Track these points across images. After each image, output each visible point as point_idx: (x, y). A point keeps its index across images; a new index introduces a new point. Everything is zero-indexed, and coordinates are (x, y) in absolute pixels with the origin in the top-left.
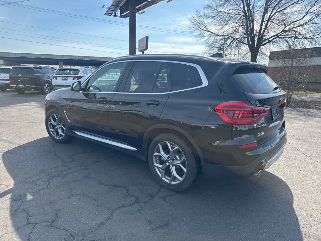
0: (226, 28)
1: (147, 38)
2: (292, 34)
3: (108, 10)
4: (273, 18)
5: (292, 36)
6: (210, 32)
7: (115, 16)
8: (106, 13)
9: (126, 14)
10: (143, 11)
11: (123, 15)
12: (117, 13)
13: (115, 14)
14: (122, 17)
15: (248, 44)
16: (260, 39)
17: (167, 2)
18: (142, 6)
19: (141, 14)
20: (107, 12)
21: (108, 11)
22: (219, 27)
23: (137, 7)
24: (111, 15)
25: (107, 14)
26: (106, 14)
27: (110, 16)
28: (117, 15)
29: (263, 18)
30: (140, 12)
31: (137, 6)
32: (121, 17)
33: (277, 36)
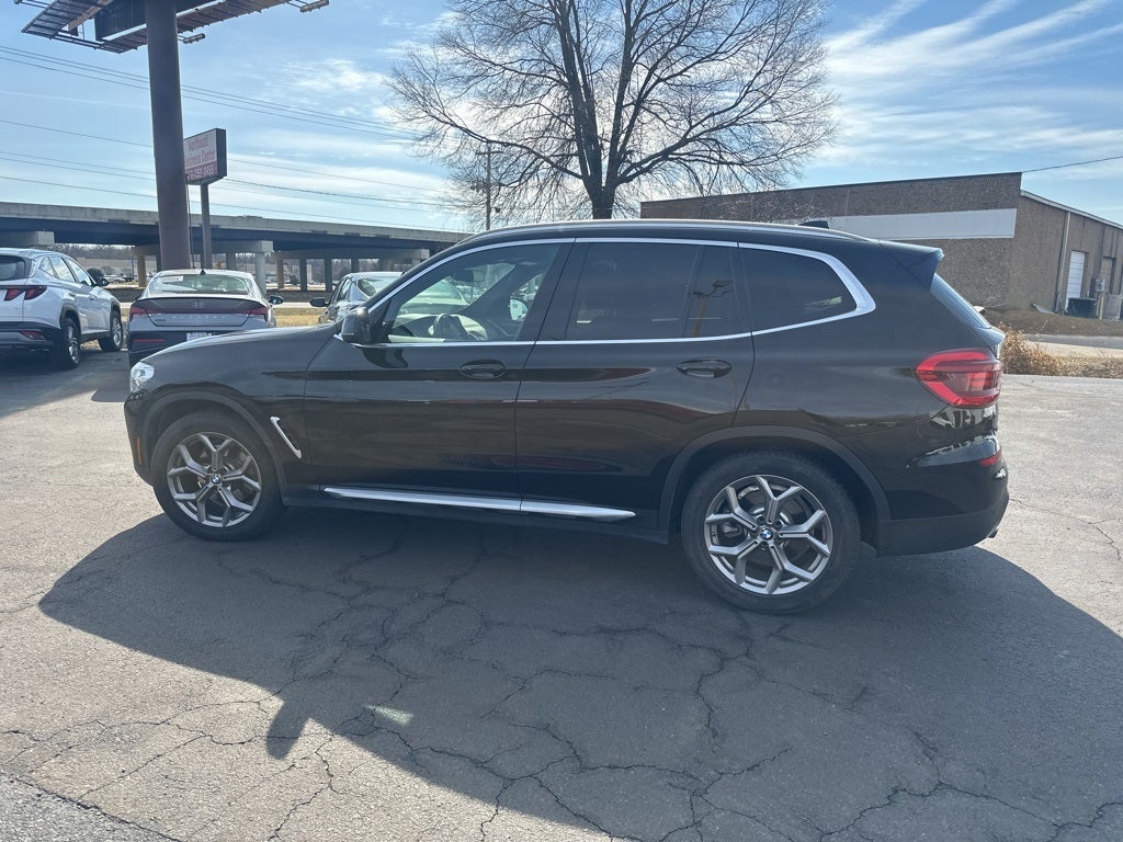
0: (511, 118)
1: (221, 135)
2: (711, 150)
3: (45, 13)
4: (649, 98)
5: (709, 157)
6: (461, 128)
7: (74, 41)
8: (32, 24)
9: (123, 37)
10: (198, 31)
11: (109, 38)
12: (80, 28)
13: (75, 32)
14: (106, 49)
15: (584, 177)
16: (616, 160)
17: (303, 10)
18: (200, 13)
19: (191, 41)
20: (37, 22)
21: (45, 17)
22: (489, 114)
23: (178, 15)
24: (53, 33)
25: (34, 28)
26: (32, 29)
27: (51, 37)
28: (80, 37)
29: (621, 97)
30: (187, 34)
31: (178, 12)
32: (100, 47)
33: (665, 154)
